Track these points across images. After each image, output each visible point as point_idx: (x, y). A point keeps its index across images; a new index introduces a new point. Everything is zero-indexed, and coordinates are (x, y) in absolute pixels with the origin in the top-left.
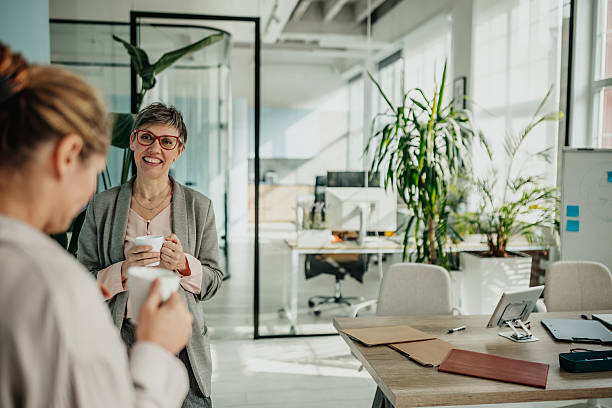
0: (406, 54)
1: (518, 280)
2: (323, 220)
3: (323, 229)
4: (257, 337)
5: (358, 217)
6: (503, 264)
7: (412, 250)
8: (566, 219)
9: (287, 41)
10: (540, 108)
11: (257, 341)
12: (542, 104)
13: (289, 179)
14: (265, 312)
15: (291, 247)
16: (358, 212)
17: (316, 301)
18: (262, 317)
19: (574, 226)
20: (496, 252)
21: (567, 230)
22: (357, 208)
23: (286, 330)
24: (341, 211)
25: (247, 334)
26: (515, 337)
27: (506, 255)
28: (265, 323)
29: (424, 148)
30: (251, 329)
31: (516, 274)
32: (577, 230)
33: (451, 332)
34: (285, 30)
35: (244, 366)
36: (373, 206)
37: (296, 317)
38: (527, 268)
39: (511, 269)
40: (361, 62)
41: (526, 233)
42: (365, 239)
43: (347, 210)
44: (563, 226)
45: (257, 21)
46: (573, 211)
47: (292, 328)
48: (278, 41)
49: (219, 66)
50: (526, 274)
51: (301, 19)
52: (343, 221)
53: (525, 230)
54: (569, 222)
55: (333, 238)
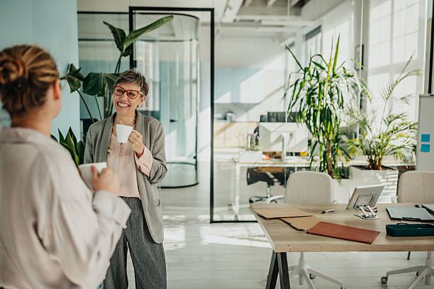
0: (323, 29)
1: (388, 186)
2: (257, 144)
3: (257, 150)
4: (212, 222)
5: (281, 143)
6: (377, 174)
7: (316, 165)
8: (421, 143)
9: (242, 21)
10: (405, 67)
11: (212, 224)
12: (407, 64)
13: (243, 118)
14: (217, 207)
15: (235, 162)
16: (281, 139)
17: (254, 199)
18: (215, 210)
19: (426, 148)
20: (374, 166)
21: (422, 151)
22: (281, 136)
23: (232, 218)
24: (269, 137)
25: (205, 220)
26: (364, 216)
27: (380, 168)
28: (218, 213)
29: (322, 95)
30: (209, 217)
31: (387, 182)
32: (429, 151)
33: (324, 212)
34: (238, 14)
35: (202, 239)
36: (291, 135)
37: (238, 209)
38: (395, 177)
39: (384, 178)
40: (294, 35)
41: (394, 153)
42: (285, 158)
43: (273, 137)
44: (419, 148)
45: (212, 10)
46: (426, 138)
47: (236, 216)
48: (235, 21)
49: (191, 40)
50: (394, 181)
51: (251, 5)
52: (271, 145)
53: (394, 151)
54: (422, 145)
55: (264, 157)
